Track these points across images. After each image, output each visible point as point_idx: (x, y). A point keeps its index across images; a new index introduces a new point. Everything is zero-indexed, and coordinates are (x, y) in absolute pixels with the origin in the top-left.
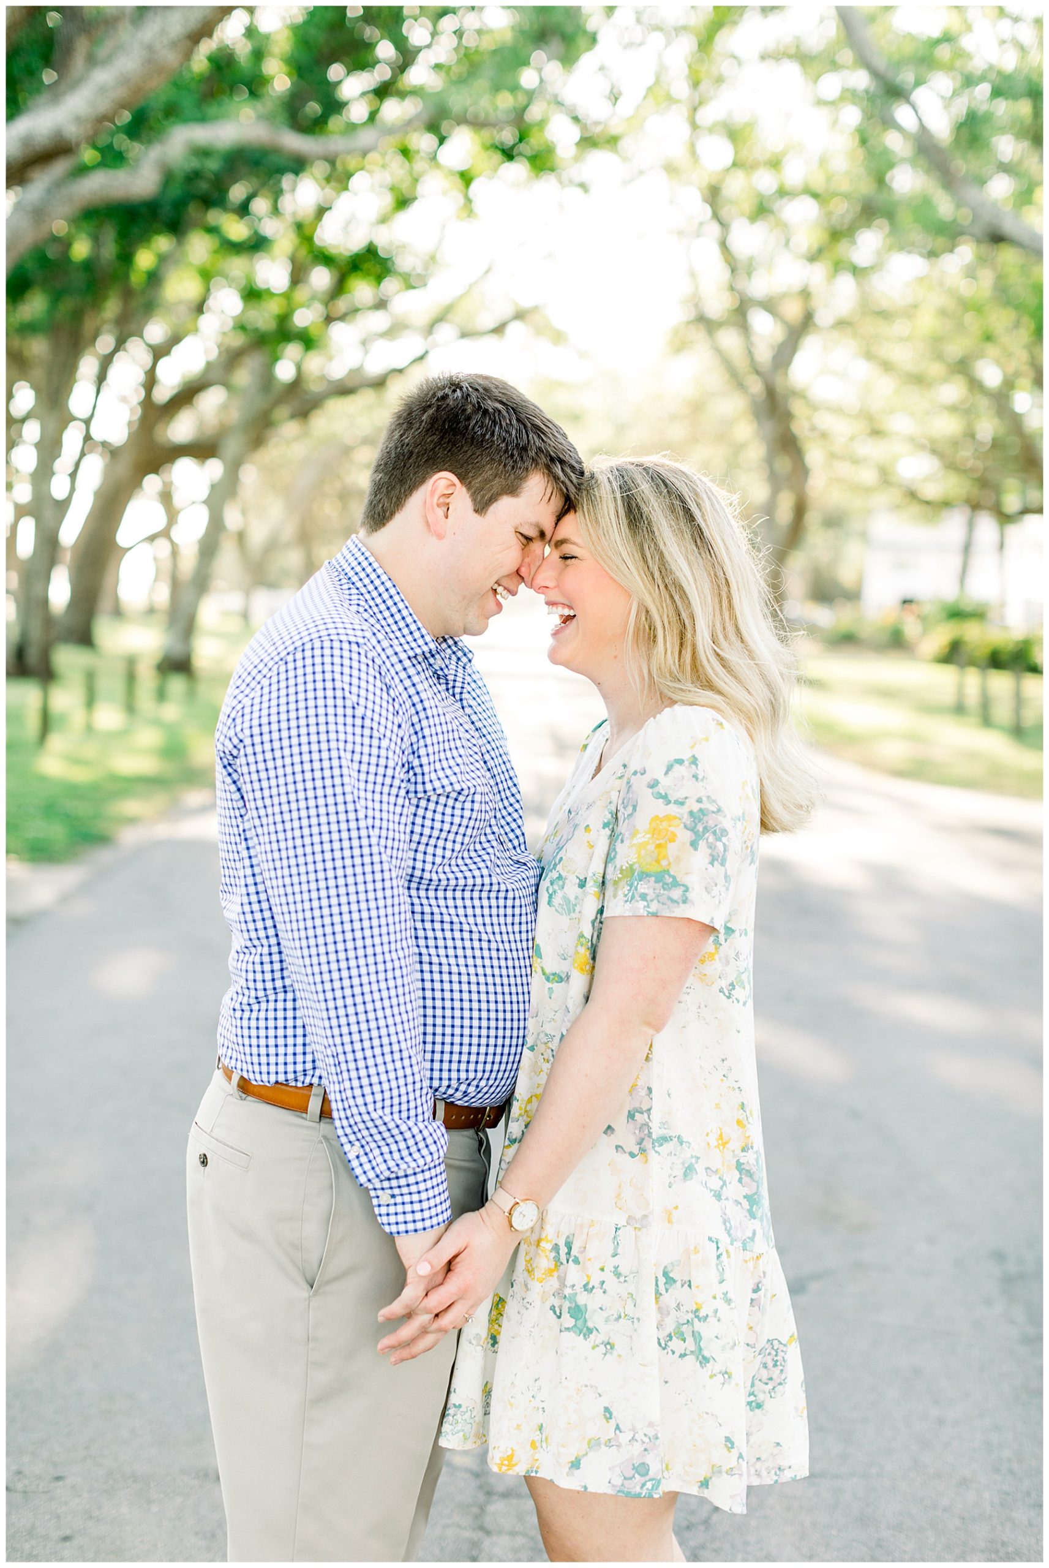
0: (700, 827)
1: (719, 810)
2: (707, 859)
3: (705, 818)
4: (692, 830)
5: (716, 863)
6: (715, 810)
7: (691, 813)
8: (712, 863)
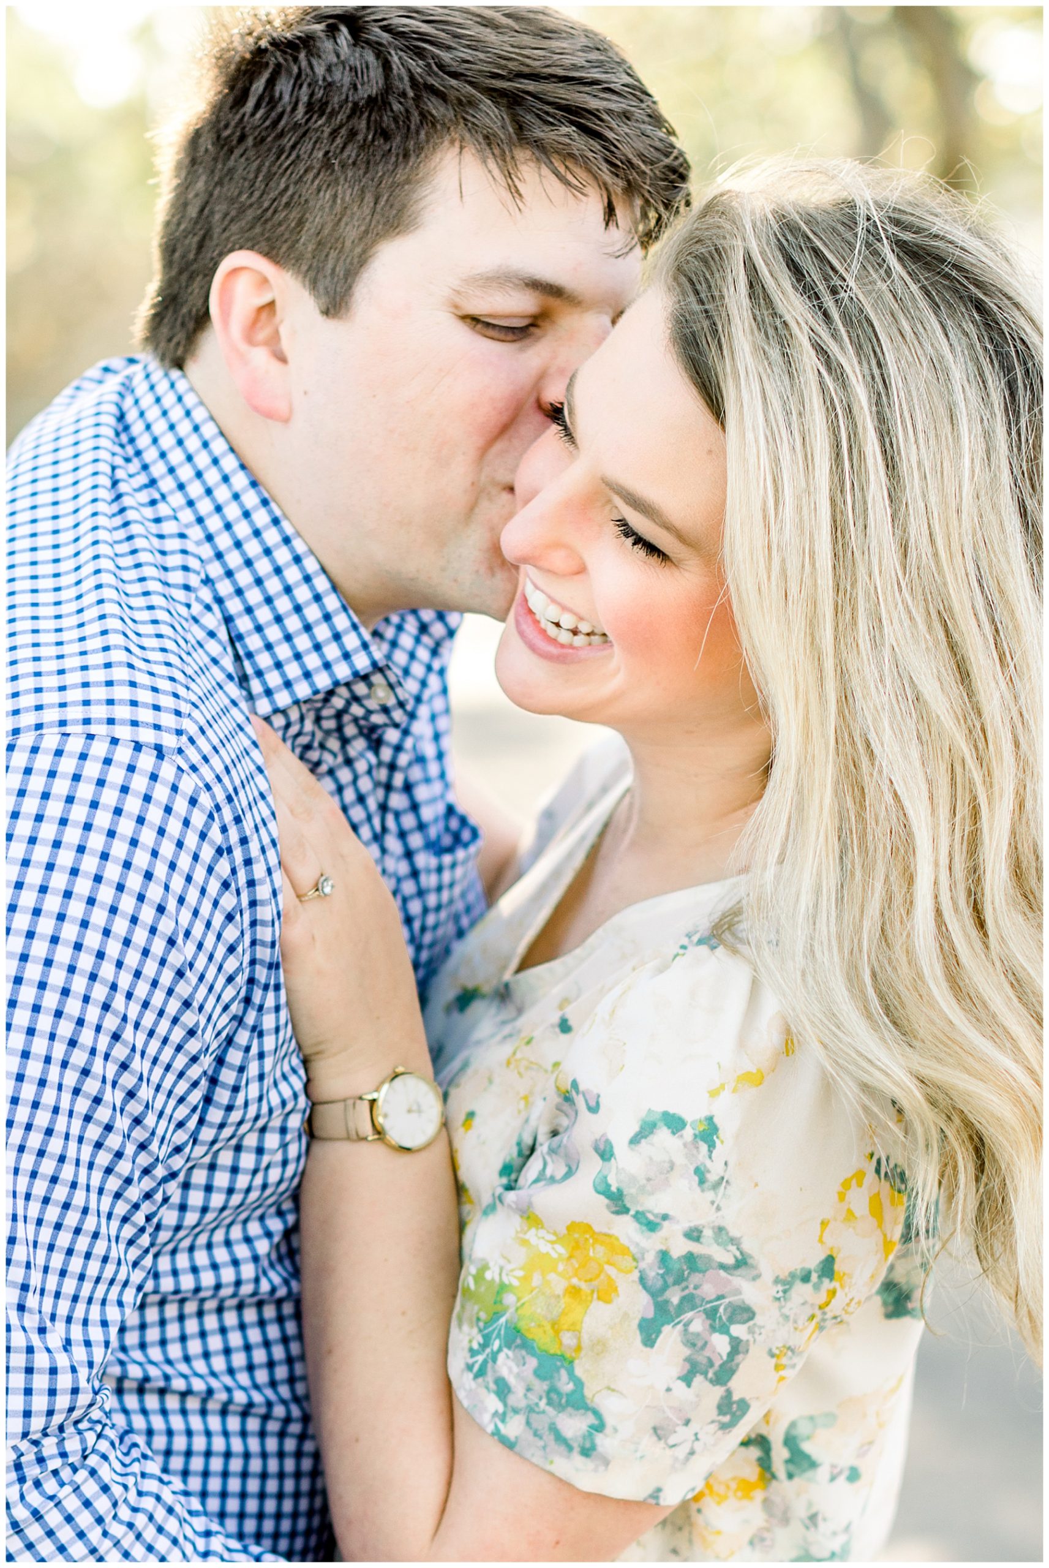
0: (674, 1297)
1: (742, 1263)
2: (677, 1368)
3: (695, 1278)
4: (656, 1293)
5: (698, 1380)
6: (730, 1260)
7: (664, 1256)
8: (687, 1379)
